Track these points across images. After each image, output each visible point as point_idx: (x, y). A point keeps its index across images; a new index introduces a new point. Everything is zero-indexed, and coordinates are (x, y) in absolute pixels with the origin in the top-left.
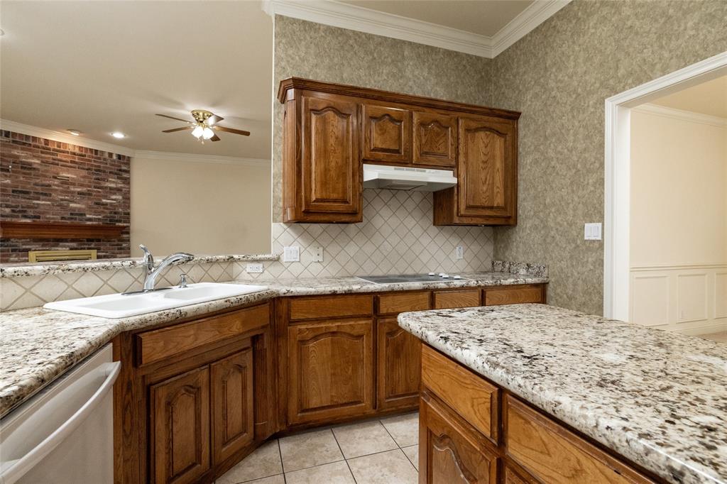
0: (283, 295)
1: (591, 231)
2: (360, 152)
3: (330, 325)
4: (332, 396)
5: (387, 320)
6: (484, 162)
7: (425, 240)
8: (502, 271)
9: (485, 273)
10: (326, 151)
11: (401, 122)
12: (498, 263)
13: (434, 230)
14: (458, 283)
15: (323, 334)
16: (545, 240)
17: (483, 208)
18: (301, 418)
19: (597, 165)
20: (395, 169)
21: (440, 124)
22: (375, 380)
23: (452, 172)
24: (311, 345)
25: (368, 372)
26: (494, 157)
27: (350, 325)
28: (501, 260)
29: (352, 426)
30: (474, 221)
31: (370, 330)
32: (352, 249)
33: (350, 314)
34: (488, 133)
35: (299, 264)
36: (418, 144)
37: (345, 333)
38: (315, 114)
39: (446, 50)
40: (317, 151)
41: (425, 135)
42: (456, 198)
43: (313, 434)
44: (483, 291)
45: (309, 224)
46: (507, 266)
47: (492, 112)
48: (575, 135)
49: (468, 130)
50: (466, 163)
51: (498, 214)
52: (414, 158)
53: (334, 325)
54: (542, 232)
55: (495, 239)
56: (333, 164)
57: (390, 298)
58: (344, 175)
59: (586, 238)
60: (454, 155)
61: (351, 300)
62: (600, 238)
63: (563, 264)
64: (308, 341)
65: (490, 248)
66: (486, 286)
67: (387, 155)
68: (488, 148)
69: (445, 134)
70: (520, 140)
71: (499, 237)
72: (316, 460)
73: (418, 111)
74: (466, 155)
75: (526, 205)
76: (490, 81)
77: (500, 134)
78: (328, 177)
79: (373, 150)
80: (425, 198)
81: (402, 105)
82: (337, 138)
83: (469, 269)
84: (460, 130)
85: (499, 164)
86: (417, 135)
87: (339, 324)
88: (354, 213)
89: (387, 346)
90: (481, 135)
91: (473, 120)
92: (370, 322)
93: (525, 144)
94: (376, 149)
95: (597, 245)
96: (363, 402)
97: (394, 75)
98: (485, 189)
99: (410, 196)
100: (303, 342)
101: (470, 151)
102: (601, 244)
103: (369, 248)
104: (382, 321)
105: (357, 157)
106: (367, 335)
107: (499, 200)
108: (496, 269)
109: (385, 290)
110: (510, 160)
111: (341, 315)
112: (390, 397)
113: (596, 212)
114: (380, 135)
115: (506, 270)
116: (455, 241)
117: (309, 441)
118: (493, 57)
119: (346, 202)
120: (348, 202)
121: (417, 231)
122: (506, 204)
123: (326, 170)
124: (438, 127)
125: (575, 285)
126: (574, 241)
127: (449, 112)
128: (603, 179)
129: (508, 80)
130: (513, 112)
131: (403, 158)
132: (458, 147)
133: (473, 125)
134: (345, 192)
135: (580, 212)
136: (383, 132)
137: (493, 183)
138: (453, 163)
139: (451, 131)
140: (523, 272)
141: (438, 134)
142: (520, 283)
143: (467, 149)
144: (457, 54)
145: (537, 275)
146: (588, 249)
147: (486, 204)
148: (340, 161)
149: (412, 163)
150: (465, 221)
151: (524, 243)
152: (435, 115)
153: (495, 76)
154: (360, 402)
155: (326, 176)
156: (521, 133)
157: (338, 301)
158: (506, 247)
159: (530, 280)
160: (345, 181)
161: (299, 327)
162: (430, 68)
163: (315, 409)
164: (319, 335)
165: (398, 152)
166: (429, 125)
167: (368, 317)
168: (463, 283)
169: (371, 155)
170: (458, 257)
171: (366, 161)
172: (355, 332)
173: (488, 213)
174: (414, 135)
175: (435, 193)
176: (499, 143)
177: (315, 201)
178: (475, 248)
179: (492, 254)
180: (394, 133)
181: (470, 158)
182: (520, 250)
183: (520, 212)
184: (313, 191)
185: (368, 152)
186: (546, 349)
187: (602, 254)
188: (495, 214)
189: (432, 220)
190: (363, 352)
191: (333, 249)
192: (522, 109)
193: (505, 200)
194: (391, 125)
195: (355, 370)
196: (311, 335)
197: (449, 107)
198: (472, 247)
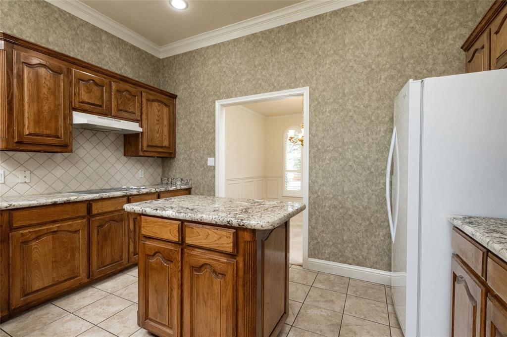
0: (5, 209)
1: (210, 162)
2: (71, 102)
3: (51, 226)
4: (53, 278)
5: (97, 218)
6: (157, 120)
7: (118, 166)
8: (167, 184)
9: (158, 185)
10: (38, 97)
11: (103, 87)
12: (165, 178)
13: (125, 159)
14: (144, 191)
15: (45, 234)
16: (190, 166)
17: (157, 147)
18: (24, 301)
19: (213, 130)
20: (99, 118)
21: (131, 93)
22: (89, 259)
23: (138, 124)
24: (33, 244)
25: (84, 254)
26: (163, 118)
27: (69, 224)
28: (166, 177)
29: (70, 296)
30: (152, 154)
31: (84, 226)
32: (59, 172)
33: (68, 217)
34: (160, 104)
35: (4, 185)
36: (116, 103)
37: (63, 231)
38: (27, 66)
39: (132, 45)
40: (30, 96)
41: (121, 99)
42: (141, 140)
43: (34, 311)
44: (158, 194)
45: (14, 152)
46: (170, 180)
47: (162, 92)
48: (204, 114)
49: (148, 100)
50: (147, 119)
51: (165, 151)
52: (113, 112)
53: (54, 226)
54: (189, 161)
55: (163, 165)
56: (46, 108)
57: (100, 203)
58: (56, 117)
59: (208, 165)
60: (139, 114)
61: (69, 207)
62: (214, 165)
63: (199, 178)
64: (31, 241)
65: (160, 171)
66: (160, 191)
67: (93, 108)
68: (160, 113)
69: (133, 101)
70: (177, 110)
71: (165, 164)
72: (45, 322)
73: (115, 82)
74: (147, 115)
75: (180, 147)
76: (159, 71)
77: (166, 105)
78: (41, 118)
79: (81, 102)
80: (118, 138)
81: (103, 76)
82: (49, 89)
83: (147, 183)
84: (143, 99)
85: (166, 123)
86: (115, 97)
87: (59, 225)
88: (66, 146)
89: (98, 235)
90: (156, 104)
91: (151, 95)
92: (85, 220)
93: (179, 113)
94: (83, 102)
95: (212, 168)
96: (80, 276)
97: (94, 51)
98: (158, 136)
99: (107, 136)
100: (26, 242)
101: (149, 112)
102: (214, 167)
103: (73, 171)
104: (93, 219)
105: (67, 105)
106: (83, 230)
107: (166, 143)
108: (164, 182)
109: (96, 198)
110: (172, 121)
111: (61, 218)
112: (100, 268)
113: (212, 153)
114: (87, 93)
115: (170, 182)
116: (138, 166)
117: (31, 316)
118: (161, 58)
119: (58, 137)
120: (60, 138)
121: (113, 159)
122: (170, 145)
123: (39, 113)
124: (129, 95)
125: (204, 187)
126: (203, 166)
127: (136, 87)
128: (215, 138)
129: (170, 75)
130: (173, 95)
131: (105, 111)
132: (142, 109)
133: (151, 97)
134: (57, 130)
135: (206, 152)
136: (89, 91)
137: (163, 133)
138: (139, 119)
139: (138, 99)
140: (179, 183)
141: (129, 100)
142: (178, 189)
143: (147, 111)
144: (139, 50)
145: (187, 184)
146: (209, 170)
147: (159, 145)
148: (52, 107)
149: (111, 115)
150: (147, 154)
151: (179, 168)
152: (127, 86)
153: (162, 69)
154: (77, 277)
155: (39, 116)
156: (178, 107)
157: (58, 209)
158: (169, 170)
159: (183, 187)
160: (57, 122)
161: (21, 232)
162: (121, 53)
163: (37, 291)
164: (40, 236)
165: (101, 106)
166: (123, 92)
167: (83, 217)
168: (148, 190)
169: (80, 106)
170: (141, 176)
171: (75, 109)
172: (73, 229)
173: (160, 150)
174: (113, 97)
175: (125, 136)
176: (166, 110)
177: (28, 135)
178: (151, 170)
179: (161, 175)
180: (98, 94)
181: (149, 116)
182: (178, 171)
183: (177, 150)
184: (26, 127)
185: (77, 103)
186: (196, 207)
187: (215, 172)
188: (163, 151)
189: (123, 153)
190: (79, 242)
191: (40, 172)
192: (177, 94)
193: (169, 143)
194: (96, 88)
195: (73, 255)
196: (34, 236)
197: (136, 84)
198: (149, 170)
